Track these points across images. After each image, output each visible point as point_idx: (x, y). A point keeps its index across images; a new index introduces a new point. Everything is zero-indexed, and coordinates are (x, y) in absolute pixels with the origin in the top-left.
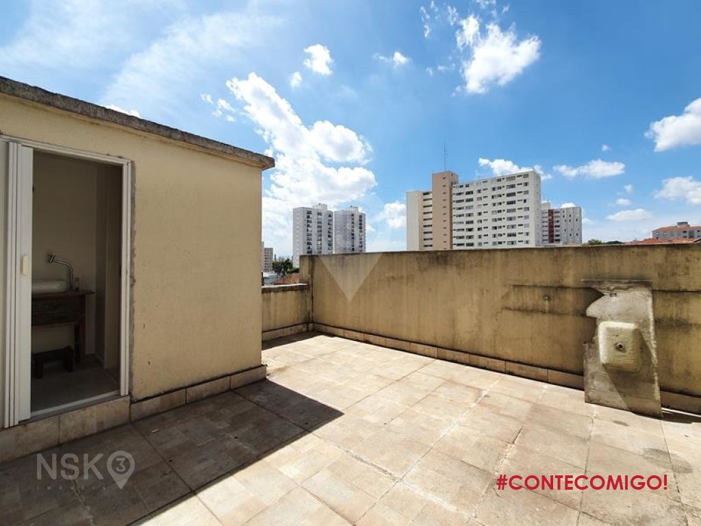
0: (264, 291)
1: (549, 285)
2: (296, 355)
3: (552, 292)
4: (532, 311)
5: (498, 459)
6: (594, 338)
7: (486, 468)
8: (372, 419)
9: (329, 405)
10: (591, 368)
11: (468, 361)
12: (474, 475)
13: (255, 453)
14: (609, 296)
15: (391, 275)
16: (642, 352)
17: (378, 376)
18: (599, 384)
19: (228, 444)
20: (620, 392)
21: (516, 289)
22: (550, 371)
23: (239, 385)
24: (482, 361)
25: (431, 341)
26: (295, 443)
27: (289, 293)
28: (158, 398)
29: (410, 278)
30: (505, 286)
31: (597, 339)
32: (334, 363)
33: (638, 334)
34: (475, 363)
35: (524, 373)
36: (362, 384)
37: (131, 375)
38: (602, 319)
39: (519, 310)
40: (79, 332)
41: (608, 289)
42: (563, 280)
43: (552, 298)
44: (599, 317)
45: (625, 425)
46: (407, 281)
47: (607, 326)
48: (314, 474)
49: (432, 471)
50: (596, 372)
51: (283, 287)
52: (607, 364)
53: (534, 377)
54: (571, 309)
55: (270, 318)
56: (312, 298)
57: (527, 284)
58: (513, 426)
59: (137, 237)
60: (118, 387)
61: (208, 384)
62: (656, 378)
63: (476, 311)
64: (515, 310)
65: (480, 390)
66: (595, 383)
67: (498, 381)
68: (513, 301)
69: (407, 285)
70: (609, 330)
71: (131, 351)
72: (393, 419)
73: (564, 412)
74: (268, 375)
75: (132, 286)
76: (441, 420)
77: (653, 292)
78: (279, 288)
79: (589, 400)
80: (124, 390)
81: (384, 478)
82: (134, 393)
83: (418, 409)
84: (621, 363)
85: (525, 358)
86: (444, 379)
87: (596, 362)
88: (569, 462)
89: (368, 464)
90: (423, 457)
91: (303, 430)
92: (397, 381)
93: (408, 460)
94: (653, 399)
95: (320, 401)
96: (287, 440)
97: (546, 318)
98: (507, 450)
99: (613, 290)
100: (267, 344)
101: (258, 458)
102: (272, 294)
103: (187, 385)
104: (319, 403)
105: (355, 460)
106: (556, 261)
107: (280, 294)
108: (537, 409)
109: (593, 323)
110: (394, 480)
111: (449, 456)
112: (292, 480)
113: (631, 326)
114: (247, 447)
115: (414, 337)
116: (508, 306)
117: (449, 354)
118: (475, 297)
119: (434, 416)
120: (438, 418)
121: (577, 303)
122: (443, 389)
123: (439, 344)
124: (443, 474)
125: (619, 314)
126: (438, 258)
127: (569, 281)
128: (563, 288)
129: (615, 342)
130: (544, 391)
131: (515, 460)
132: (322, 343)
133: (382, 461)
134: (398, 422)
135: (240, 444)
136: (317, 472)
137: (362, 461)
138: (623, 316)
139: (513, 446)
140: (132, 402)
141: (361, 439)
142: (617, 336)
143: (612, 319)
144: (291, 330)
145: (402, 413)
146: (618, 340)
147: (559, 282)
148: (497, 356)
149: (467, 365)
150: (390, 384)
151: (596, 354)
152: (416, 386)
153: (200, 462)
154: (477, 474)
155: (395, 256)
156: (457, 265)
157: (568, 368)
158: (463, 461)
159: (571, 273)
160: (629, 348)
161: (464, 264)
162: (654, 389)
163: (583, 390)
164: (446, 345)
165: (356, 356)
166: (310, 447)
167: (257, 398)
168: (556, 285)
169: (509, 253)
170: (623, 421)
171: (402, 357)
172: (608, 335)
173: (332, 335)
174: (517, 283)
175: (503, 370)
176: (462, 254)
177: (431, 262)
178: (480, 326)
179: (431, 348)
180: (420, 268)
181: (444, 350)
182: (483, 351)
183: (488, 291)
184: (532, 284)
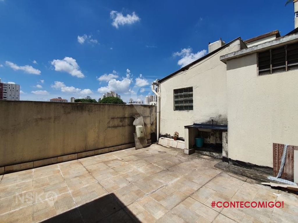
1: (122, 117)
3: (122, 120)
4: (117, 127)
11: (94, 154)
18: (138, 144)
20: (141, 144)
22: (122, 146)
24: (100, 151)
29: (57, 118)
30: (109, 118)
44: (136, 125)
46: (54, 121)
47: (138, 127)
50: (137, 141)
54: (127, 124)
62: (146, 138)
63: (97, 130)
64: (112, 127)
65: (117, 159)
67: (113, 155)
68: (111, 124)
72: (127, 180)
76: (133, 171)
79: (136, 149)
84: (142, 136)
85: (115, 144)
92: (90, 173)
97: (121, 128)
99: (137, 117)
106: (124, 109)
108: (135, 156)
115: (59, 153)
116: (109, 126)
118: (97, 125)
119: (130, 171)
121: (130, 121)
125: (139, 124)
126: (77, 107)
128: (125, 118)
129: (140, 131)
130: (126, 152)
151: (137, 135)
152: (101, 170)
156: (88, 111)
159: (127, 113)
162: (146, 141)
164: (82, 150)
174: (113, 117)
175: (108, 151)
176: (91, 105)
177: (73, 109)
178: (98, 137)
179: (73, 155)
180: (65, 112)
181: (81, 153)
182: (100, 147)
183: (102, 121)
184: (117, 117)
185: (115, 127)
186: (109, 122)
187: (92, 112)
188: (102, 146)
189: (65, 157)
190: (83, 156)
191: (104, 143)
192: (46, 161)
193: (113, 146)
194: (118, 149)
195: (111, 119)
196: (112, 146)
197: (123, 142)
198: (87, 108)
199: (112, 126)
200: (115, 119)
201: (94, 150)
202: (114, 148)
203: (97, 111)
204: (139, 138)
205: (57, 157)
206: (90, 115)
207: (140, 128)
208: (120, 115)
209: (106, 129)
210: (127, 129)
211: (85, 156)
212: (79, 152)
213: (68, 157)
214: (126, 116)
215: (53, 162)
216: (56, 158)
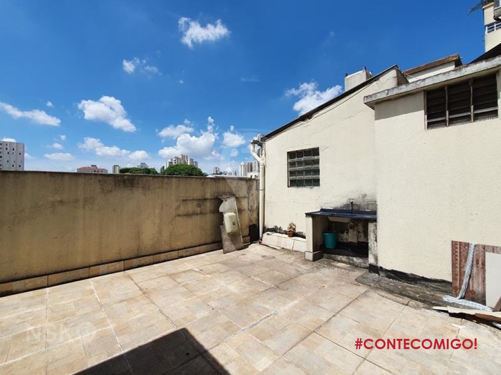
1: (200, 198)
3: (201, 203)
4: (192, 214)
14: (225, 202)
18: (227, 244)
20: (233, 244)
21: (184, 202)
22: (201, 247)
24: (163, 256)
29: (88, 200)
30: (177, 201)
34: (156, 260)
35: (188, 254)
41: (224, 198)
44: (224, 212)
46: (84, 205)
47: (228, 215)
50: (226, 238)
54: (208, 210)
57: (189, 199)
63: (157, 221)
64: (183, 215)
65: (192, 270)
67: (184, 263)
68: (182, 210)
69: (84, 208)
72: (208, 305)
76: (220, 290)
77: (236, 198)
79: (225, 253)
84: (234, 230)
85: (188, 245)
87: (225, 233)
97: (199, 217)
99: (227, 198)
106: (203, 185)
109: (221, 215)
111: (257, 294)
113: (233, 214)
115: (93, 260)
116: (179, 214)
118: (157, 211)
121: (215, 205)
122: (180, 280)
123: (123, 258)
125: (229, 209)
128: (205, 199)
130: (207, 257)
134: (213, 304)
143: (228, 212)
146: (232, 221)
147: (204, 196)
148: (172, 249)
149: (152, 264)
151: (225, 230)
156: (142, 187)
157: (208, 242)
159: (209, 191)
161: (149, 187)
162: (241, 238)
164: (132, 255)
169: (181, 180)
172: (229, 220)
174: (185, 199)
175: (176, 257)
176: (148, 178)
177: (117, 185)
178: (160, 232)
179: (117, 263)
180: (103, 190)
181: (130, 260)
182: (163, 249)
183: (166, 205)
184: (192, 198)
185: (188, 215)
186: (178, 208)
187: (149, 189)
188: (167, 248)
189: (103, 268)
190: (134, 266)
191: (171, 243)
192: (69, 275)
193: (185, 248)
194: (193, 253)
195: (181, 202)
196: (183, 247)
197: (202, 242)
198: (140, 183)
199: (184, 213)
200: (189, 202)
201: (153, 255)
202: (187, 252)
203: (158, 188)
204: (228, 234)
205: (89, 267)
206: (145, 195)
207: (231, 217)
208: (198, 195)
209: (173, 219)
210: (209, 218)
211: (137, 265)
212: (127, 258)
213: (108, 267)
214: (208, 196)
215: (82, 276)
216: (88, 269)
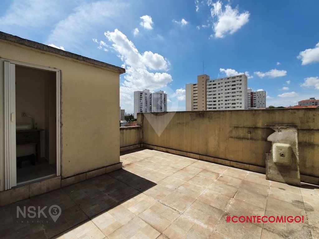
0: (121, 129)
1: (251, 127)
2: (136, 158)
3: (252, 130)
4: (242, 138)
5: (226, 205)
6: (271, 151)
7: (221, 209)
8: (170, 187)
9: (150, 180)
10: (269, 164)
11: (213, 161)
12: (215, 212)
13: (117, 201)
14: (278, 132)
15: (179, 122)
16: (292, 157)
17: (173, 167)
18: (272, 172)
19: (105, 197)
20: (282, 175)
21: (236, 128)
22: (250, 166)
23: (110, 171)
24: (220, 161)
25: (197, 152)
26: (135, 197)
27: (132, 130)
28: (73, 177)
29: (187, 123)
30: (231, 127)
31: (272, 151)
32: (153, 161)
33: (291, 149)
34: (216, 161)
35: (239, 166)
36: (166, 171)
37: (61, 166)
38: (274, 142)
39: (236, 138)
40: (37, 148)
41: (277, 129)
42: (257, 124)
43: (252, 132)
44: (273, 141)
45: (284, 190)
46: (186, 125)
47: (276, 145)
48: (144, 211)
49: (196, 210)
50: (271, 166)
51: (129, 127)
52: (276, 162)
53: (243, 168)
54: (260, 138)
55: (123, 141)
56: (143, 132)
57: (241, 126)
58: (233, 190)
59: (63, 105)
60: (56, 172)
61: (96, 171)
62: (299, 169)
63: (217, 138)
64: (235, 138)
65: (218, 174)
66: (271, 171)
67: (227, 170)
68: (234, 134)
69: (186, 126)
70: (277, 147)
71: (61, 157)
72: (179, 187)
73: (257, 184)
74: (123, 167)
75: (61, 127)
76: (200, 187)
77: (298, 130)
78: (128, 128)
79: (268, 179)
80: (58, 173)
81: (175, 213)
82: (62, 175)
83: (190, 182)
84: (282, 162)
85: (239, 160)
86: (202, 169)
87: (271, 161)
88: (258, 206)
89: (168, 207)
90: (192, 204)
91: (139, 192)
92: (181, 169)
93: (186, 205)
94: (296, 178)
95: (146, 178)
96: (132, 196)
97: (249, 141)
98: (230, 201)
99: (280, 129)
100: (122, 153)
101: (119, 204)
102: (125, 130)
103: (86, 171)
104: (146, 180)
105: (162, 205)
106: (254, 116)
107: (128, 131)
108: (244, 182)
109: (270, 144)
110: (179, 214)
111: (204, 203)
112: (134, 213)
113: (287, 145)
114: (114, 199)
115: (189, 150)
116: (232, 136)
117: (205, 158)
118: (217, 132)
119: (197, 186)
120: (199, 186)
121: (263, 135)
122: (202, 174)
123: (200, 154)
124: (202, 211)
125: (282, 140)
126: (200, 114)
127: (260, 125)
128: (257, 128)
129: (280, 153)
130: (247, 174)
131: (234, 205)
132: (147, 152)
133: (174, 205)
134: (181, 188)
135: (111, 197)
136: (145, 210)
137: (165, 205)
138: (284, 141)
139: (233, 199)
140: (62, 179)
141: (165, 196)
142: (281, 150)
143: (279, 142)
144: (133, 147)
145: (183, 184)
146: (281, 152)
147: (255, 125)
148: (226, 159)
149: (213, 162)
150: (178, 171)
151: (272, 158)
152: (189, 172)
153: (93, 205)
154: (217, 212)
155: (181, 113)
156: (208, 118)
157: (258, 164)
158: (210, 206)
159: (261, 121)
160: (287, 155)
161: (212, 117)
162: (297, 174)
163: (265, 174)
164: (204, 154)
165: (163, 159)
166: (142, 199)
167: (118, 177)
168: (254, 127)
169: (233, 112)
170: (283, 188)
171: (183, 159)
172: (277, 149)
173: (152, 149)
174: (236, 126)
175: (229, 165)
178: (219, 145)
180: (192, 118)
181: (203, 156)
182: (220, 156)
183: (223, 129)
184: (243, 126)
185: (239, 138)
186: (231, 131)
187: (212, 119)
188: (223, 157)
189: (192, 155)
191: (226, 154)
193: (236, 162)
195: (233, 128)
198: (207, 115)
200: (240, 129)
201: (214, 157)
203: (217, 118)
205: (187, 152)
206: (210, 122)
208: (249, 123)
209: (227, 139)
210: (260, 144)
